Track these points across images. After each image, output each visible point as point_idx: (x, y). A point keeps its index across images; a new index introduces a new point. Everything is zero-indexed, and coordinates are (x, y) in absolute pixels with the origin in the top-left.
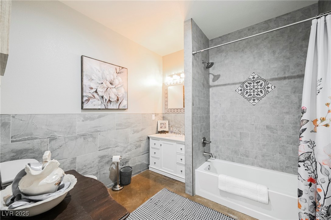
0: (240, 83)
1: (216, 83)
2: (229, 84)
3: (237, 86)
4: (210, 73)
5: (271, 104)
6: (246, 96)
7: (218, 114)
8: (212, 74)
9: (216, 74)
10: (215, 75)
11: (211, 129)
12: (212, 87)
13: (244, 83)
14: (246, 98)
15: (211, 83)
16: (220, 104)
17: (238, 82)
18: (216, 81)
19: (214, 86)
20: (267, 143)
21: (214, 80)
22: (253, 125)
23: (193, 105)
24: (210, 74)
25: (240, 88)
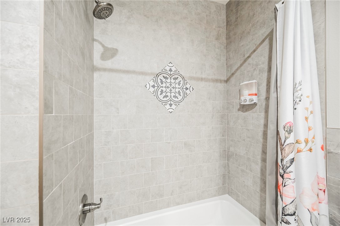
0: (152, 74)
1: (108, 64)
2: (134, 72)
3: (148, 78)
4: (95, 38)
5: (189, 111)
6: (161, 97)
7: (113, 128)
8: (101, 43)
9: (110, 46)
10: (106, 46)
11: (95, 163)
12: (99, 69)
13: (157, 75)
14: (160, 101)
15: (97, 61)
16: (118, 109)
17: (150, 72)
18: (109, 59)
19: (105, 70)
20: (184, 168)
21: (104, 57)
22: (169, 143)
23: (47, 107)
24: (96, 40)
25: (152, 83)
